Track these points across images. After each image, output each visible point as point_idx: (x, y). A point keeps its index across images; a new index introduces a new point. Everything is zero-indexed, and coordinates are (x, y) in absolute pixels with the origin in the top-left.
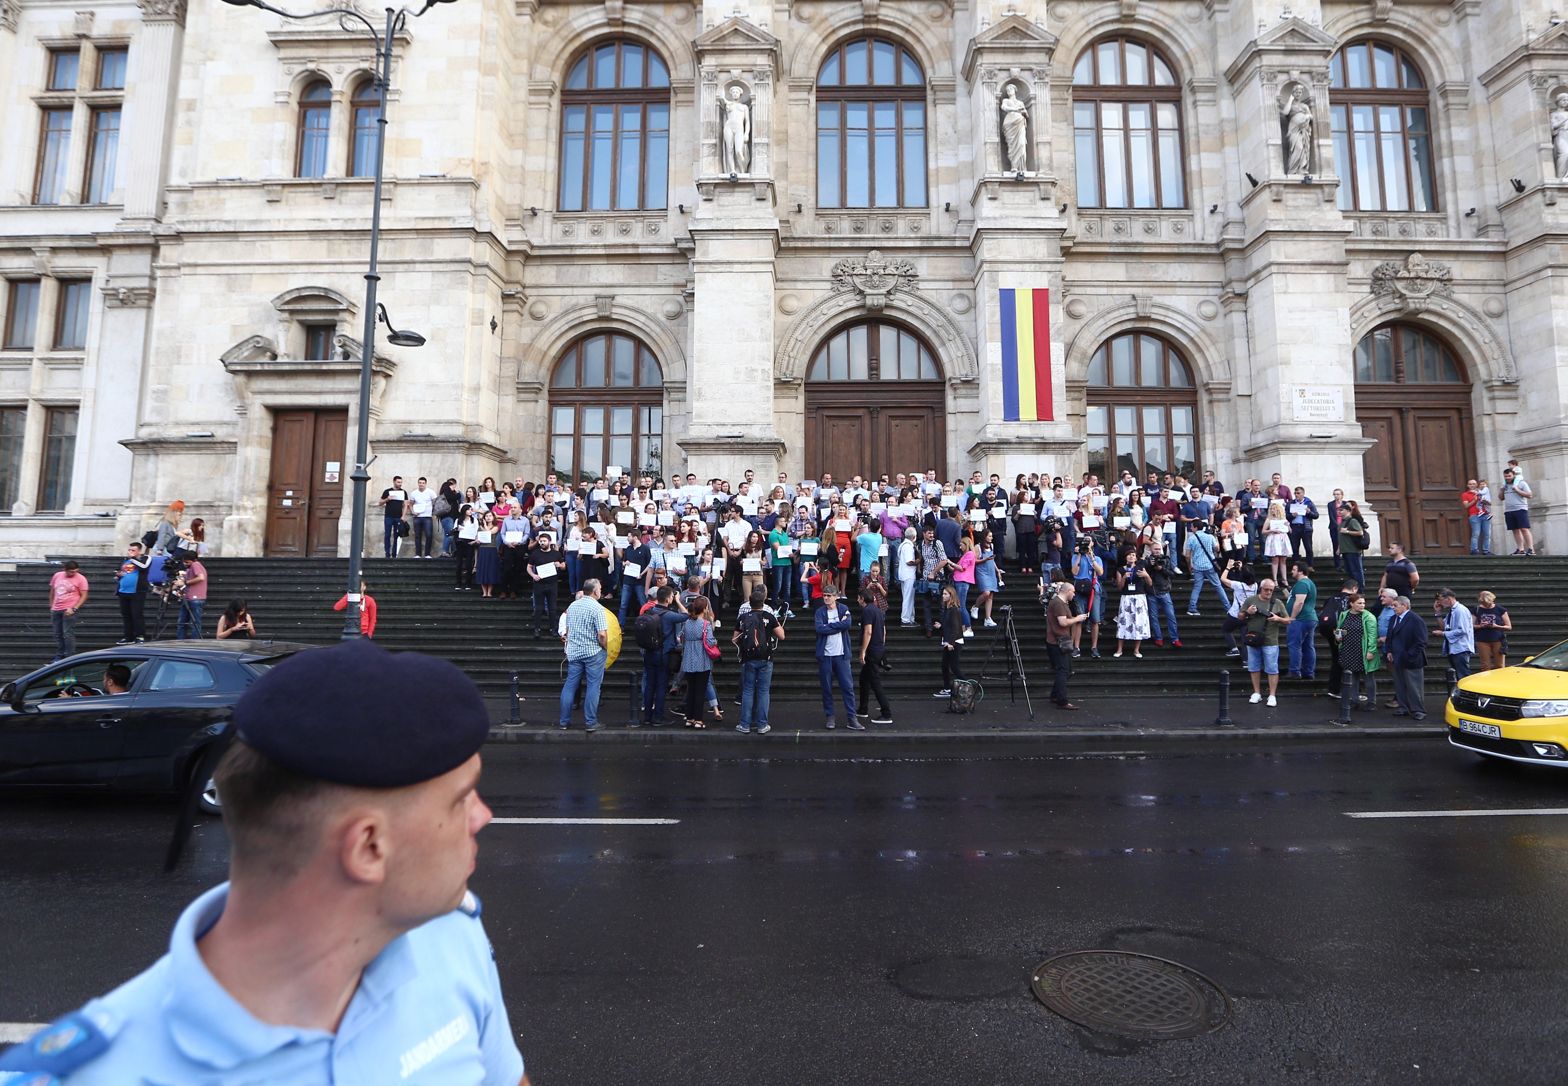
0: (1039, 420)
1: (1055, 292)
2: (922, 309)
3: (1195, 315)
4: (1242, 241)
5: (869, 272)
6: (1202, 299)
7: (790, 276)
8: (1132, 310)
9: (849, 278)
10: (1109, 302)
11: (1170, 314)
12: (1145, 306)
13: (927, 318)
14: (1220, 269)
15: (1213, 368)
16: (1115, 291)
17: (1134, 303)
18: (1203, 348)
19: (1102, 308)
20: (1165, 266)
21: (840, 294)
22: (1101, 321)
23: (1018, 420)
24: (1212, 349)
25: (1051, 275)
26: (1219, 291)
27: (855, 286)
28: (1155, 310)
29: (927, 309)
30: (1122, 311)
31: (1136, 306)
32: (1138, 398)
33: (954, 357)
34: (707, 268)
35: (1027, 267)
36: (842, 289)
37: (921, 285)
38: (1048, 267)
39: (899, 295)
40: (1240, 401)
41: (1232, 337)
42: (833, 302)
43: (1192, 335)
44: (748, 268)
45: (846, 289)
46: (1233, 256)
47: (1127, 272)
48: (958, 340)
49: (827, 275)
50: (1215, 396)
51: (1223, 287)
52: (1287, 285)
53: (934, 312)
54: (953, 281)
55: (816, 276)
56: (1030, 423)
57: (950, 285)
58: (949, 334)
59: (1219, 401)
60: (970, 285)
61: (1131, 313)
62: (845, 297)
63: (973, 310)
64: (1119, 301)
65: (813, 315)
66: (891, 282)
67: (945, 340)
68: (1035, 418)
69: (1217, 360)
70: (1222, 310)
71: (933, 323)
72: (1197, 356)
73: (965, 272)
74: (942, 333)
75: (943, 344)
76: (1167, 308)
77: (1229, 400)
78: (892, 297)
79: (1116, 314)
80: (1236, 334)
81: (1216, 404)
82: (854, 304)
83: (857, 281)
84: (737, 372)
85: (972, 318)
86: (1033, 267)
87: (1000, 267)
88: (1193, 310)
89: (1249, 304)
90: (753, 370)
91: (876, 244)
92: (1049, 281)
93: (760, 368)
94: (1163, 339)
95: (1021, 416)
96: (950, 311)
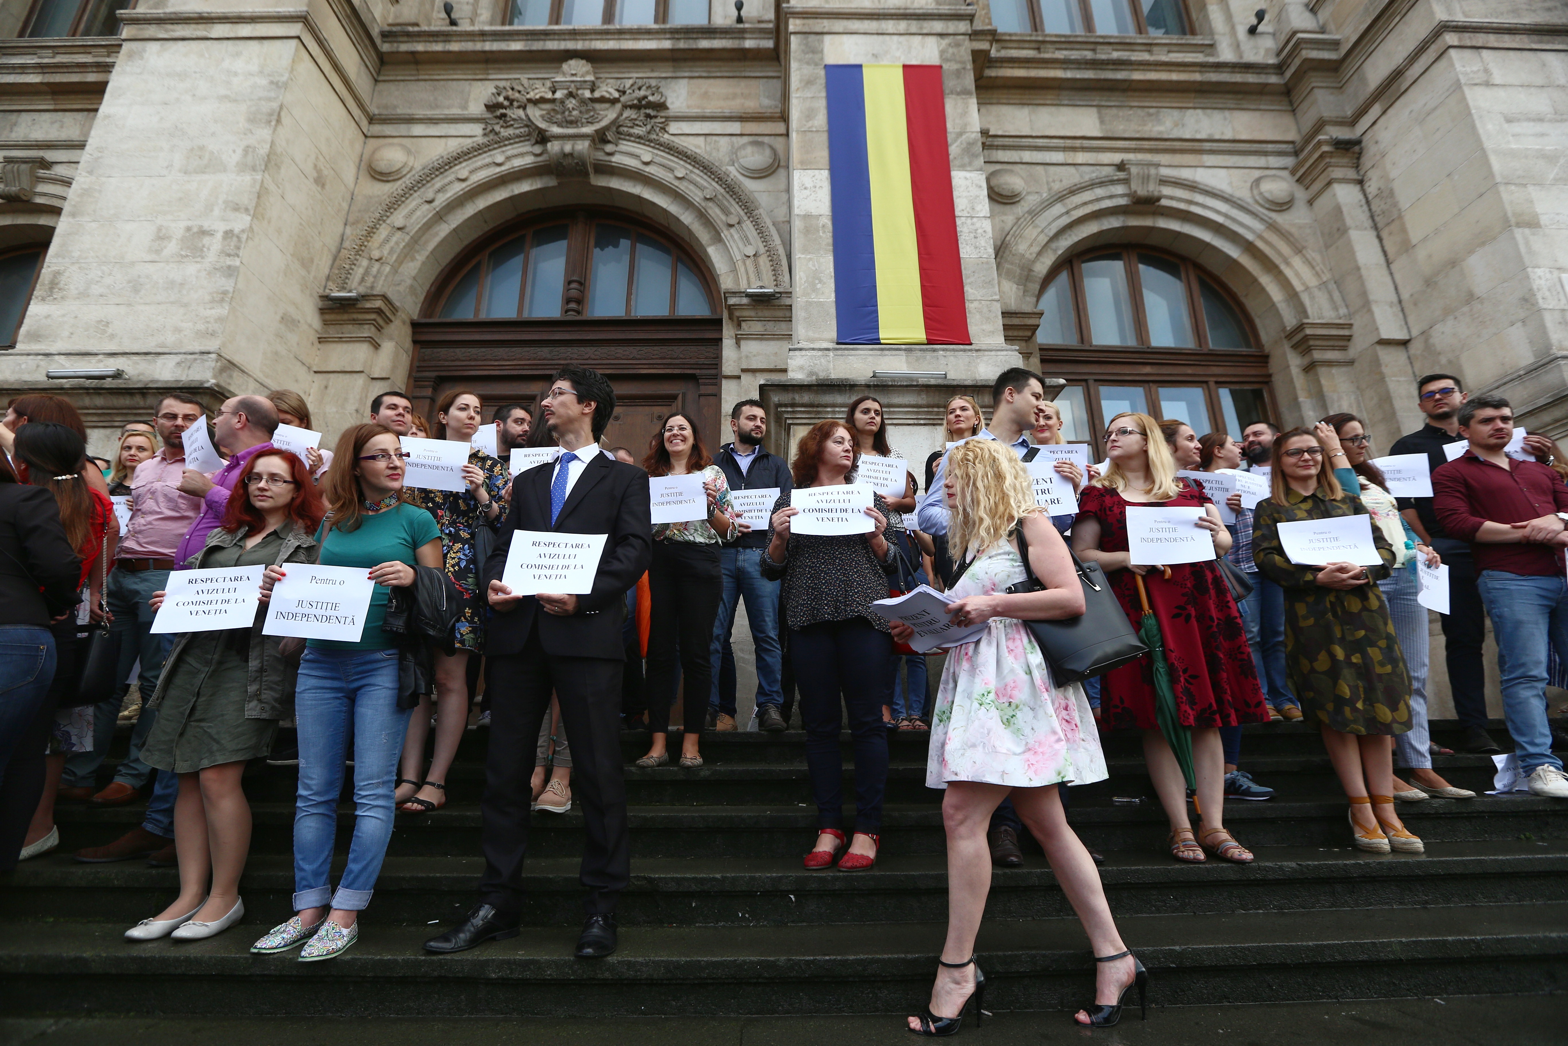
0: (930, 341)
1: (958, 74)
2: (671, 170)
3: (1250, 200)
4: (1335, 44)
5: (559, 95)
6: (1257, 174)
7: (402, 110)
8: (1120, 189)
9: (521, 112)
10: (1070, 177)
11: (1199, 198)
12: (1146, 179)
13: (683, 187)
14: (1287, 120)
15: (1305, 298)
16: (1081, 157)
17: (1122, 175)
18: (1277, 260)
19: (1057, 187)
20: (1176, 113)
21: (501, 143)
22: (1058, 209)
23: (876, 341)
24: (1297, 260)
25: (945, 42)
26: (1289, 161)
27: (529, 124)
28: (1167, 191)
29: (681, 169)
30: (1100, 192)
31: (1126, 181)
32: (1148, 369)
33: (737, 256)
34: (152, 31)
35: (889, 26)
36: (505, 133)
37: (673, 128)
38: (938, 26)
39: (626, 146)
40: (1387, 356)
41: (1343, 230)
42: (485, 159)
43: (1250, 237)
44: (245, 30)
45: (510, 131)
46: (1315, 80)
47: (1102, 122)
48: (748, 225)
49: (476, 108)
50: (1317, 355)
51: (1296, 153)
52: (1486, 71)
53: (698, 176)
54: (742, 118)
55: (456, 111)
56: (909, 347)
57: (735, 127)
58: (726, 212)
59: (1330, 363)
60: (780, 128)
61: (1117, 195)
62: (511, 150)
63: (782, 172)
64: (1090, 174)
65: (438, 183)
66: (609, 115)
67: (721, 225)
68: (921, 336)
69: (1313, 282)
70: (1301, 195)
71: (696, 196)
72: (1266, 281)
73: (766, 102)
74: (714, 212)
75: (717, 237)
76: (1192, 187)
77: (1351, 363)
78: (609, 148)
79: (1087, 196)
80: (1349, 222)
81: (1322, 371)
82: (527, 161)
83: (535, 114)
84: (161, 237)
85: (783, 186)
86: (902, 25)
87: (825, 24)
88: (1243, 193)
89: (1367, 161)
90: (203, 232)
91: (579, 45)
92: (942, 53)
93: (221, 227)
94: (1184, 259)
95: (884, 334)
96: (733, 172)
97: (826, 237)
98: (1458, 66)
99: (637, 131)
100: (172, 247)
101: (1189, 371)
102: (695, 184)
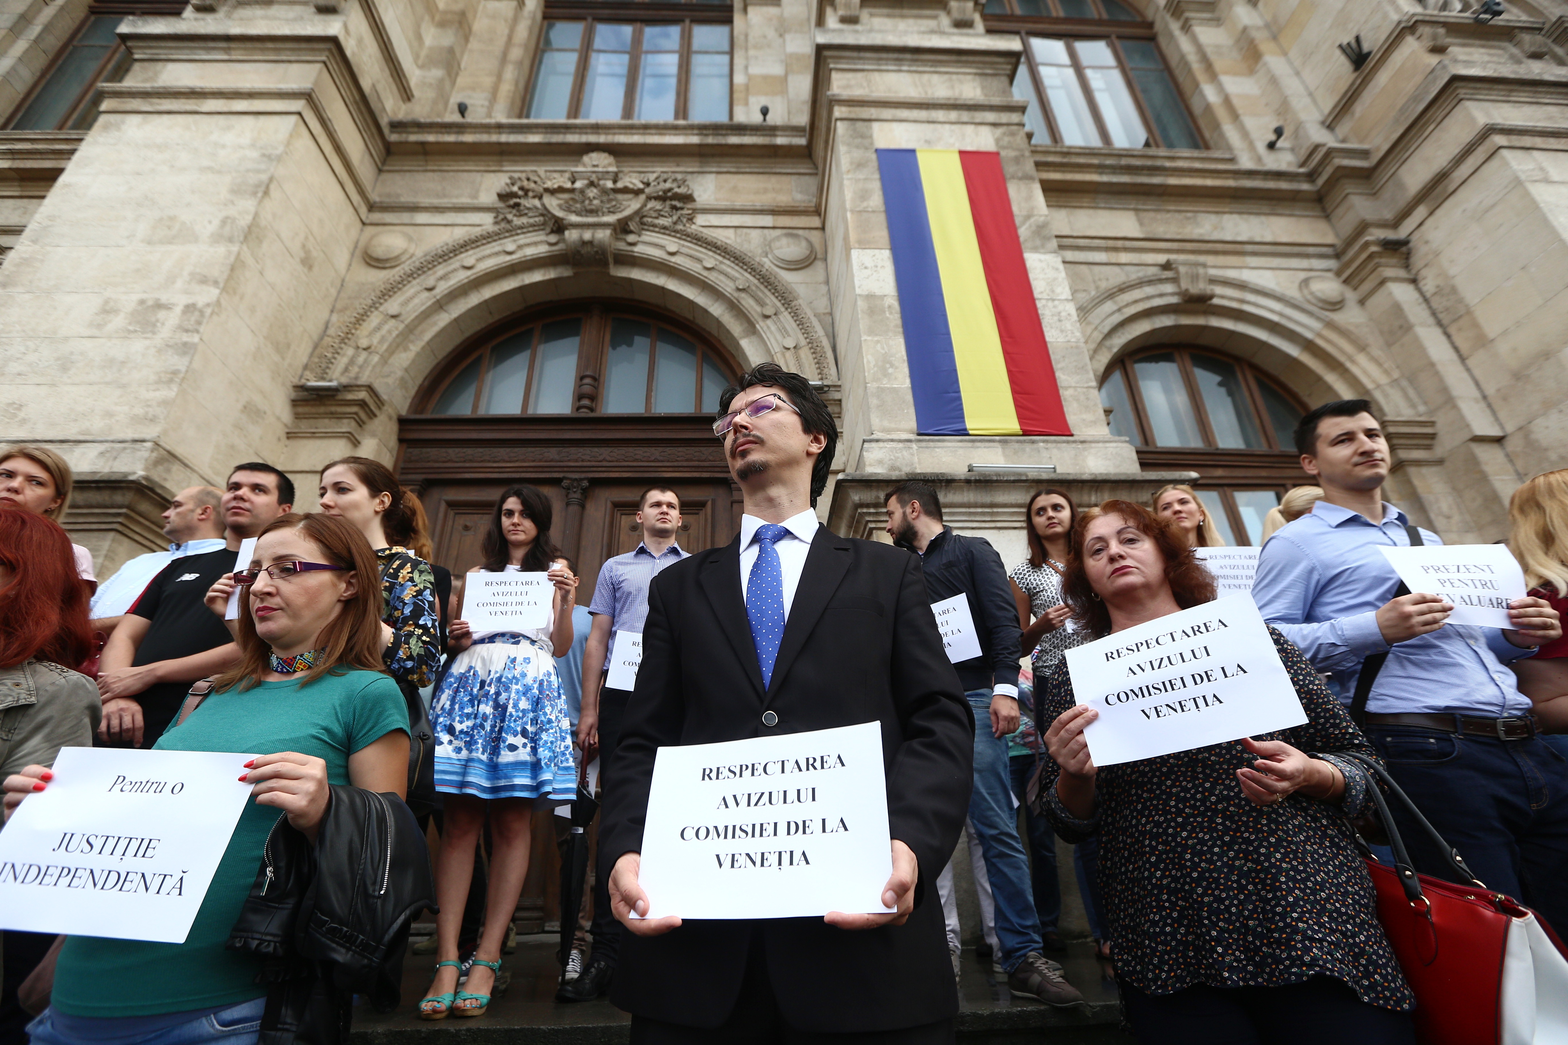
0: (1025, 433)
1: (1017, 160)
2: (699, 260)
3: (1302, 300)
4: (1365, 154)
5: (578, 185)
6: (1303, 275)
7: (406, 198)
8: (1169, 288)
9: (536, 202)
10: (1116, 276)
11: (1251, 297)
12: (1195, 277)
13: (713, 278)
14: (1322, 225)
15: (1379, 396)
16: (1124, 257)
17: (1168, 274)
18: (1342, 358)
20: (1213, 217)
21: (512, 231)
22: (1110, 306)
23: (964, 432)
24: (1361, 359)
25: (999, 131)
26: (1332, 264)
27: (545, 213)
28: (1216, 290)
29: (711, 259)
30: (1149, 290)
31: (1175, 280)
32: (1219, 472)
33: (776, 348)
35: (940, 115)
36: (517, 221)
37: (702, 219)
38: (991, 117)
39: (649, 237)
40: (1484, 453)
41: (1406, 328)
42: (495, 247)
43: (1309, 335)
44: (241, 105)
45: (524, 220)
46: (1349, 187)
47: (1141, 224)
48: (786, 317)
49: (488, 197)
50: (1403, 454)
51: (1337, 256)
53: (728, 266)
54: (774, 212)
55: (465, 200)
56: (1004, 438)
57: (768, 220)
58: (761, 303)
59: (1418, 463)
60: (816, 222)
61: (1167, 294)
62: (522, 239)
63: (819, 265)
64: (1135, 274)
65: (441, 270)
66: (633, 205)
67: (756, 316)
68: (1013, 425)
69: (1383, 380)
70: (1351, 296)
71: (727, 287)
73: (799, 197)
74: (748, 303)
75: (751, 329)
76: (1242, 286)
77: (1440, 462)
78: (631, 238)
79: (1137, 294)
80: (1412, 319)
81: (1410, 472)
82: (542, 250)
83: (553, 204)
84: (108, 310)
85: (821, 277)
86: (953, 115)
87: (873, 112)
88: (1293, 292)
89: (1417, 261)
90: (159, 306)
91: (602, 139)
92: (997, 141)
93: (182, 301)
94: (1238, 359)
95: (971, 424)
96: (767, 263)
97: (894, 318)
98: (1514, 164)
99: (662, 221)
100: (118, 322)
101: (1264, 473)
102: (726, 275)
